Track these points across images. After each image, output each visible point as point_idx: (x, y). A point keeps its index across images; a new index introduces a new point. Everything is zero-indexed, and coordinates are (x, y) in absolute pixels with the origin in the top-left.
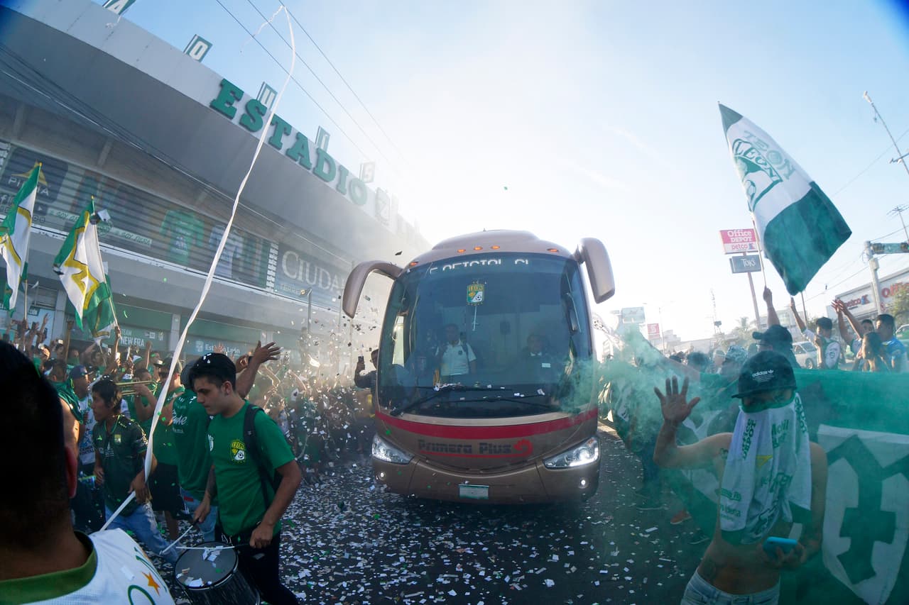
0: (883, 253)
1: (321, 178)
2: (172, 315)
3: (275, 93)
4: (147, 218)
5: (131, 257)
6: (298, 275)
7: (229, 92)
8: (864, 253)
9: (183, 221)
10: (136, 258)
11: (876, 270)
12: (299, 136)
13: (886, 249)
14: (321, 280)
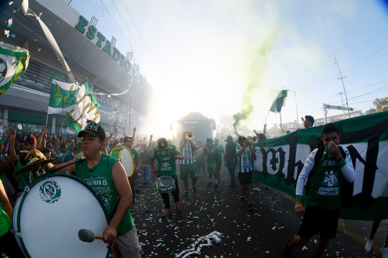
0: (330, 108)
1: (114, 59)
2: (52, 118)
3: (97, 20)
4: (42, 75)
5: (36, 93)
6: (100, 99)
7: (83, 21)
8: (322, 107)
9: (57, 76)
10: (38, 93)
11: (326, 114)
12: (108, 42)
13: (331, 107)
14: (109, 101)
